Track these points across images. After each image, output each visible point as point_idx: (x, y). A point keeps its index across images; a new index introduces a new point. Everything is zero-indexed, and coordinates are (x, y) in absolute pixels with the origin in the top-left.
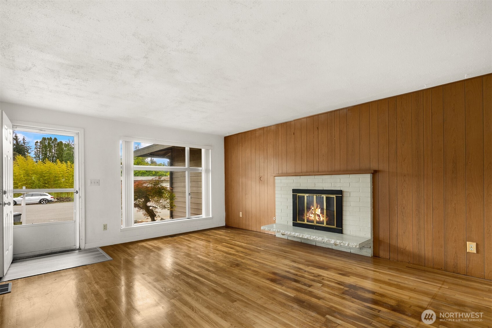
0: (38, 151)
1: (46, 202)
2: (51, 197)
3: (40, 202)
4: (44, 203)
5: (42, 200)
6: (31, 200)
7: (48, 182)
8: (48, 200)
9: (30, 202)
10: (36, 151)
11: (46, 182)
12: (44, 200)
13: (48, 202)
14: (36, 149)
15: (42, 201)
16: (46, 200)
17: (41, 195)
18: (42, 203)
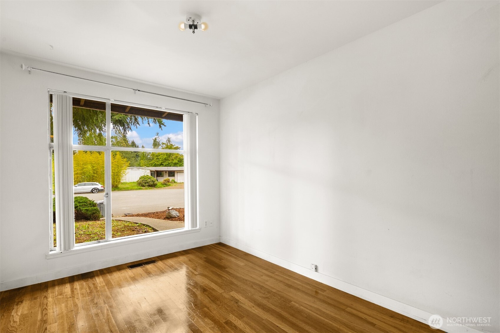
0: (81, 143)
1: (97, 191)
2: (102, 187)
3: (92, 192)
4: (95, 192)
5: (94, 189)
6: (84, 190)
7: (97, 172)
8: (98, 189)
9: (83, 191)
10: (79, 142)
11: (95, 172)
12: (95, 189)
13: (99, 191)
14: (79, 140)
15: (94, 191)
16: (97, 190)
17: (93, 185)
18: (94, 192)
